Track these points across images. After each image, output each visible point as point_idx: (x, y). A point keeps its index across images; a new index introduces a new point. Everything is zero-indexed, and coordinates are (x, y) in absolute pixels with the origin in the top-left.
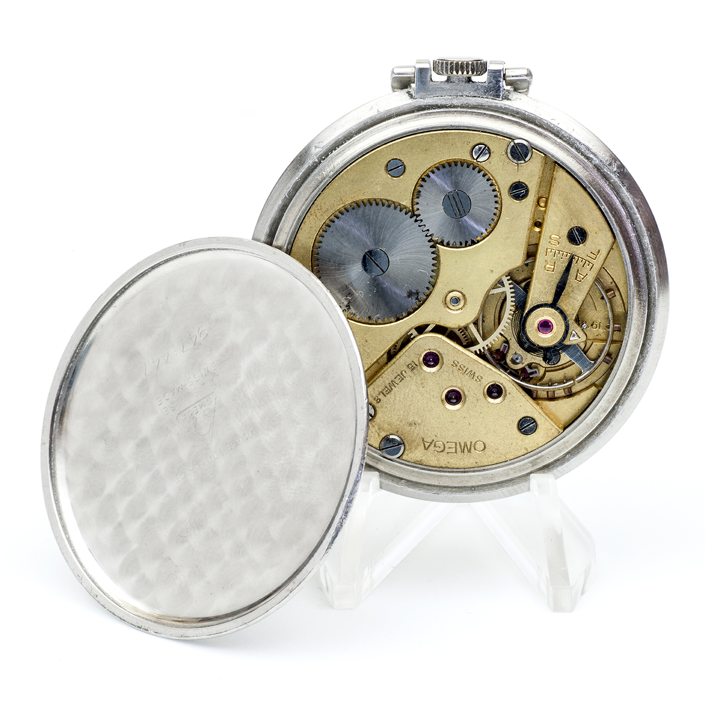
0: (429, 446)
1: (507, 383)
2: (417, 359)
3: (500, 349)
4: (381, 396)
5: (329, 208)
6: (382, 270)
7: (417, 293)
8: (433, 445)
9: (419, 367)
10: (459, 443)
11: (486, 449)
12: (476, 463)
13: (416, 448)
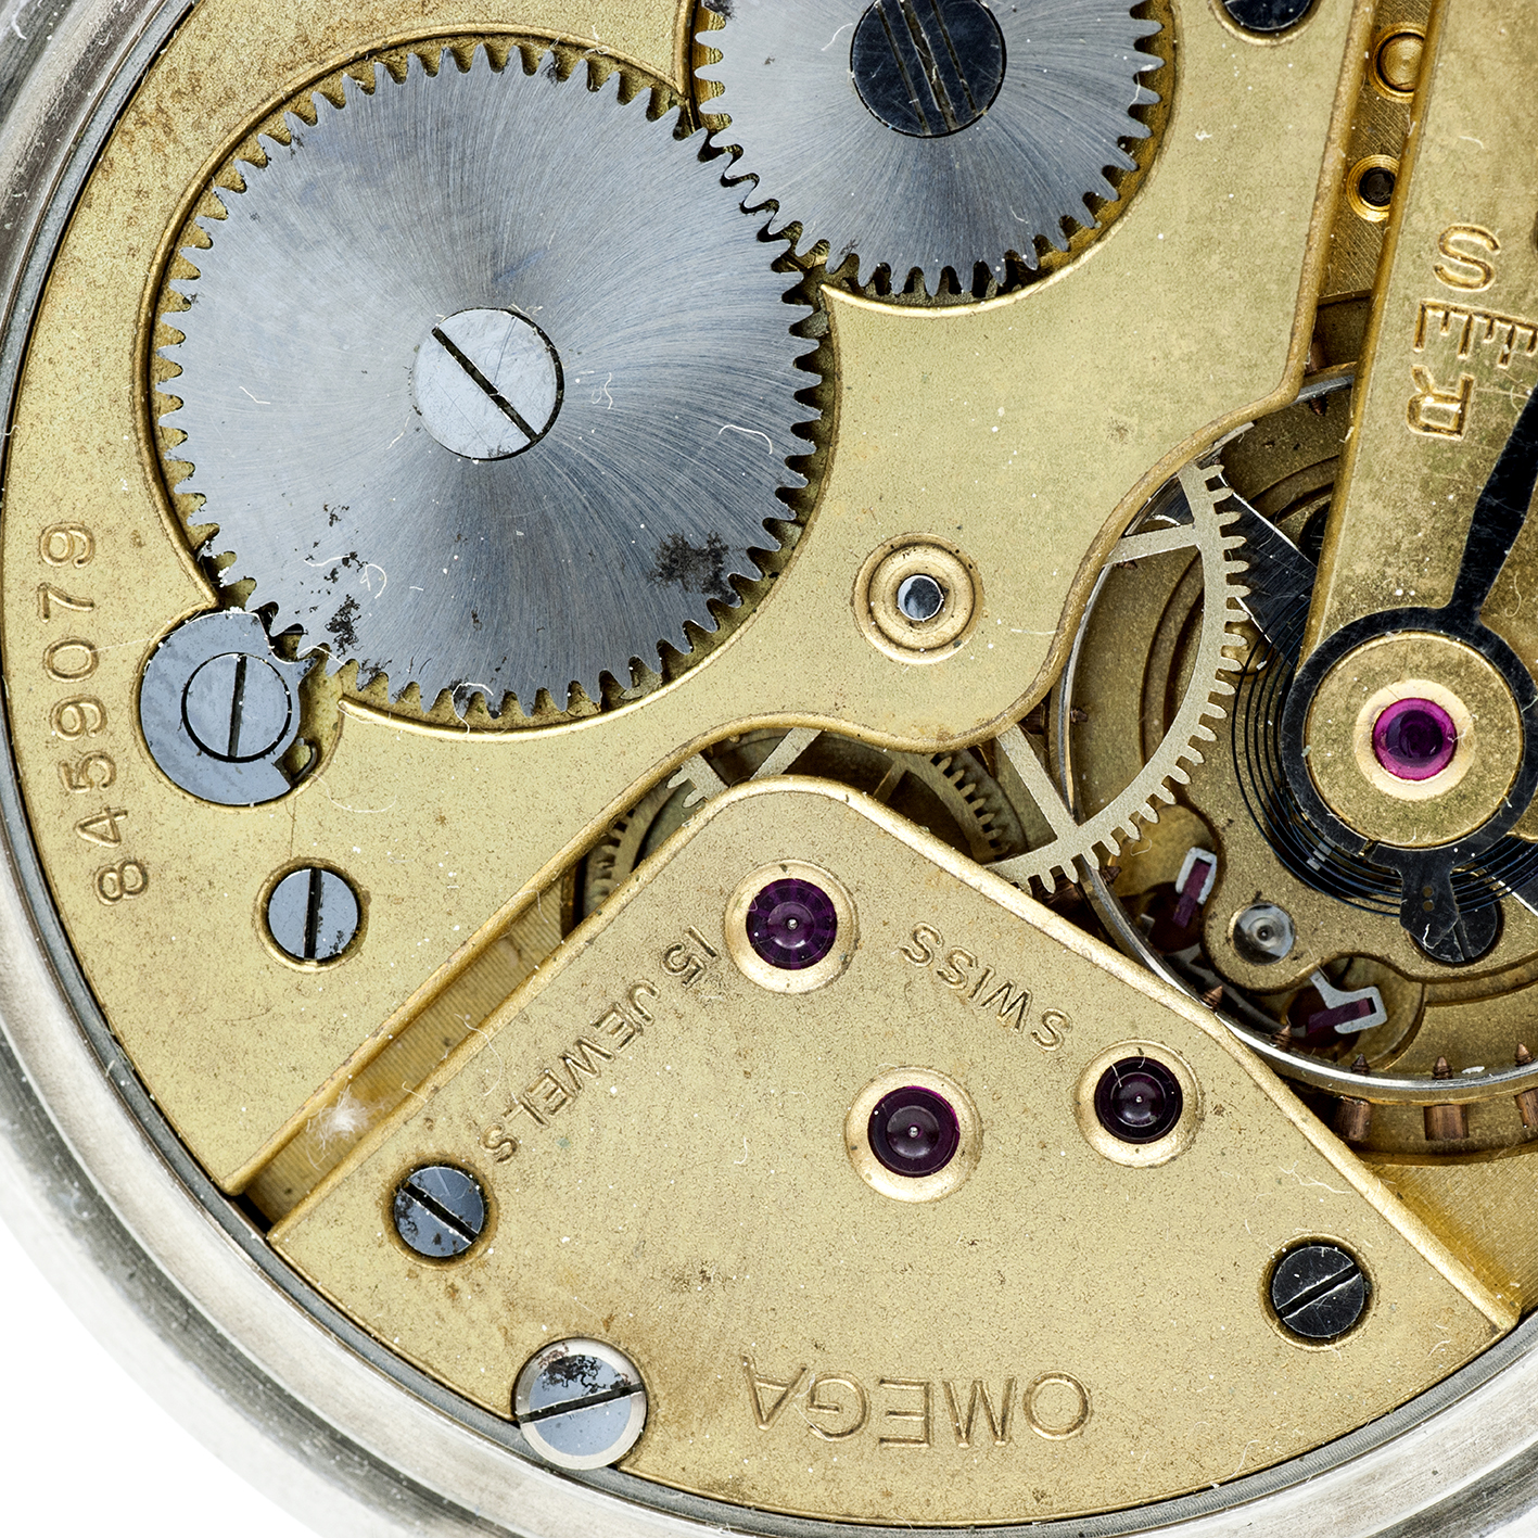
0: (778, 1404)
1: (1206, 1055)
2: (717, 918)
3: (1173, 884)
4: (520, 1124)
5: (238, 87)
6: (524, 427)
7: (716, 554)
8: (803, 1395)
9: (725, 962)
10: (947, 1385)
11: (1092, 1423)
12: (1039, 1496)
13: (711, 1413)
